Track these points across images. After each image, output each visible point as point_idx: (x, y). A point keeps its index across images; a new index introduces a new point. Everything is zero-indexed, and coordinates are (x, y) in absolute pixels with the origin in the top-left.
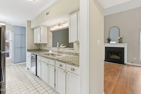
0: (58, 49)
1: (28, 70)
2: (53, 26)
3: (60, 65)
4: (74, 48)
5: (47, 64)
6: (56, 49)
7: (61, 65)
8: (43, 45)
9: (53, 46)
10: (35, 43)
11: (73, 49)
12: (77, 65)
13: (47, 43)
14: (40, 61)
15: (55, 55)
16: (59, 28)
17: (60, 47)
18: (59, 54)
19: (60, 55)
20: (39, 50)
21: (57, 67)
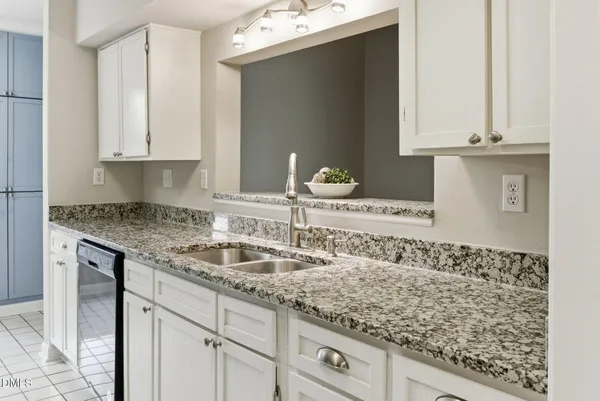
0: (294, 212)
1: (61, 367)
2: (251, 15)
3: (327, 360)
4: (436, 206)
5: (210, 336)
6: (271, 208)
7: (336, 357)
8: (167, 173)
9: (247, 186)
10: (107, 154)
11: (432, 215)
12: (512, 375)
13: (197, 157)
14: (148, 305)
15: (267, 257)
16: (302, 32)
17: (307, 191)
18: (300, 252)
19: (312, 261)
20: (138, 213)
21: (301, 373)
